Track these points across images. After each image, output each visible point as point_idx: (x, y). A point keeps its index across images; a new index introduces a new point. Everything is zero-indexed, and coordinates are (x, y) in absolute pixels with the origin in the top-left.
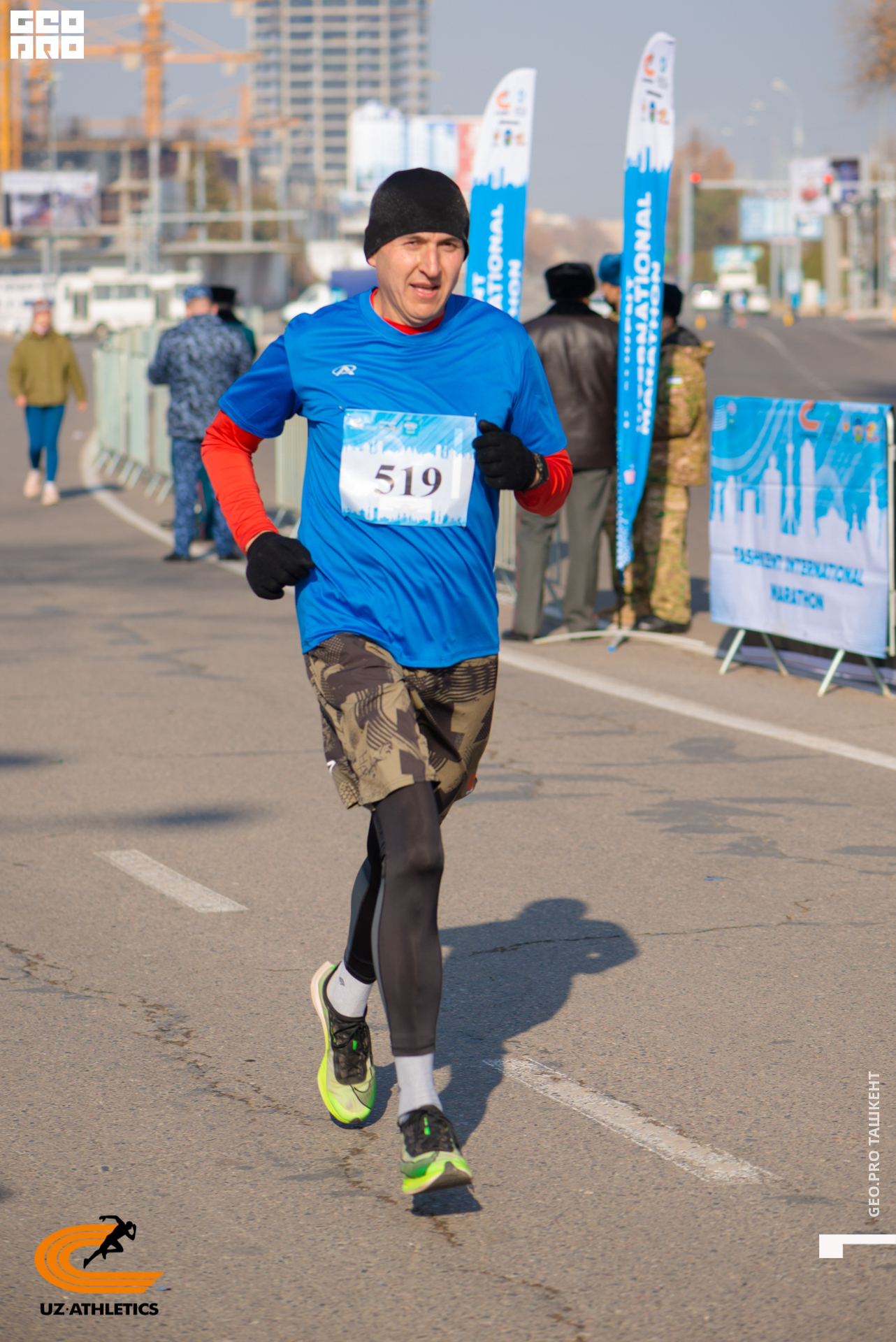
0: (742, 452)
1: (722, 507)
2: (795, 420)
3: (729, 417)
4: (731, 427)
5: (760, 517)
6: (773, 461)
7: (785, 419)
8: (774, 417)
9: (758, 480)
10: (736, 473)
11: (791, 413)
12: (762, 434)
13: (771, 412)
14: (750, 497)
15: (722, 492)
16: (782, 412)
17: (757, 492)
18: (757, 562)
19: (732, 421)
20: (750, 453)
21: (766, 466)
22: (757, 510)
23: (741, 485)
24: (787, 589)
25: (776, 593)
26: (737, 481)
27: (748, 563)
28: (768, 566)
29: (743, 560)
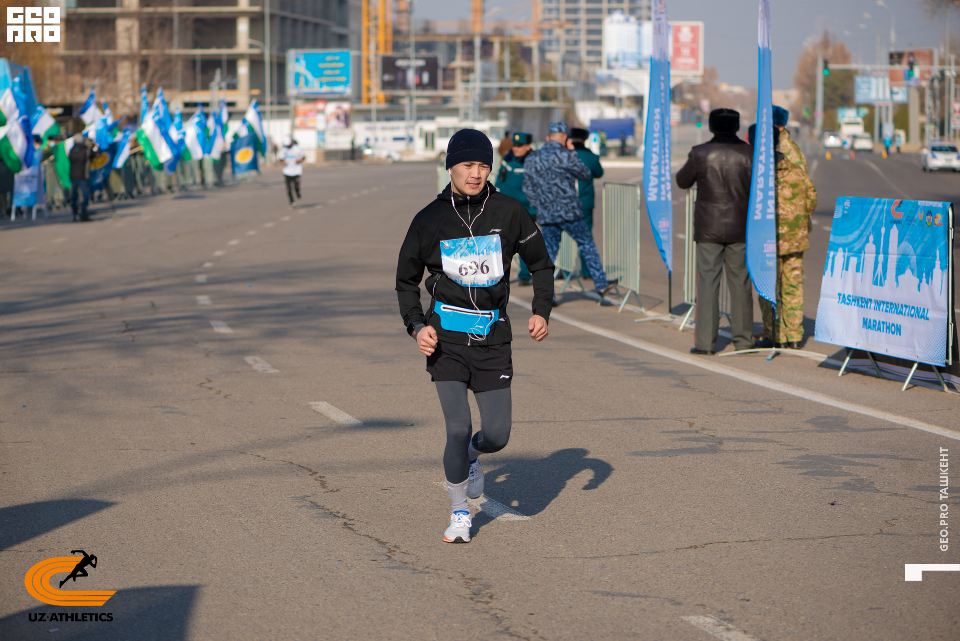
0: (851, 233)
1: (833, 268)
2: (889, 212)
3: (844, 210)
4: (844, 216)
5: (860, 274)
6: (872, 239)
7: (882, 211)
8: (875, 210)
9: (861, 251)
10: (844, 246)
11: (886, 208)
12: (866, 221)
13: (873, 207)
14: (854, 261)
15: (834, 258)
16: (880, 207)
17: (859, 258)
18: (854, 303)
19: (846, 212)
20: (857, 233)
21: (868, 241)
22: (858, 270)
23: (847, 254)
24: (875, 321)
25: (867, 324)
26: (845, 252)
27: (848, 304)
28: (862, 307)
29: (844, 302)
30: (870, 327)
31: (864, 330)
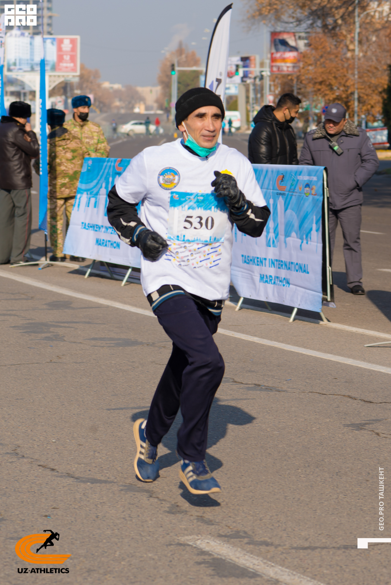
0: (92, 182)
1: (79, 205)
2: (114, 167)
3: (88, 166)
4: (88, 170)
5: (96, 209)
6: (104, 185)
7: (110, 167)
8: (106, 166)
9: (97, 194)
10: (87, 190)
11: (113, 164)
12: (101, 173)
13: (105, 164)
14: (93, 200)
15: (80, 199)
16: (109, 164)
17: (96, 199)
18: (91, 229)
19: (89, 168)
20: (95, 182)
21: (101, 187)
22: (95, 206)
23: (89, 196)
24: (103, 240)
25: (99, 242)
26: (87, 194)
27: (87, 229)
28: (96, 231)
29: (85, 228)
30: (100, 244)
31: (96, 246)
